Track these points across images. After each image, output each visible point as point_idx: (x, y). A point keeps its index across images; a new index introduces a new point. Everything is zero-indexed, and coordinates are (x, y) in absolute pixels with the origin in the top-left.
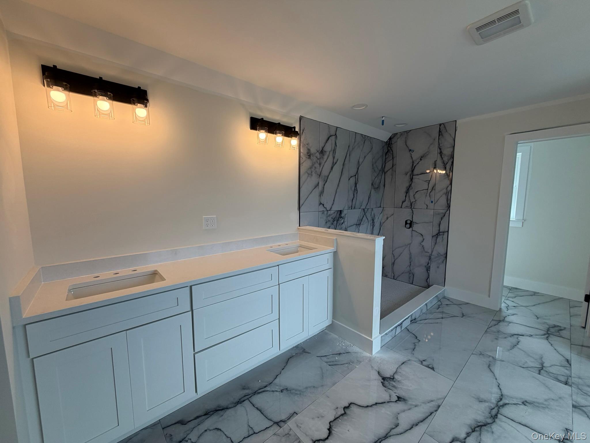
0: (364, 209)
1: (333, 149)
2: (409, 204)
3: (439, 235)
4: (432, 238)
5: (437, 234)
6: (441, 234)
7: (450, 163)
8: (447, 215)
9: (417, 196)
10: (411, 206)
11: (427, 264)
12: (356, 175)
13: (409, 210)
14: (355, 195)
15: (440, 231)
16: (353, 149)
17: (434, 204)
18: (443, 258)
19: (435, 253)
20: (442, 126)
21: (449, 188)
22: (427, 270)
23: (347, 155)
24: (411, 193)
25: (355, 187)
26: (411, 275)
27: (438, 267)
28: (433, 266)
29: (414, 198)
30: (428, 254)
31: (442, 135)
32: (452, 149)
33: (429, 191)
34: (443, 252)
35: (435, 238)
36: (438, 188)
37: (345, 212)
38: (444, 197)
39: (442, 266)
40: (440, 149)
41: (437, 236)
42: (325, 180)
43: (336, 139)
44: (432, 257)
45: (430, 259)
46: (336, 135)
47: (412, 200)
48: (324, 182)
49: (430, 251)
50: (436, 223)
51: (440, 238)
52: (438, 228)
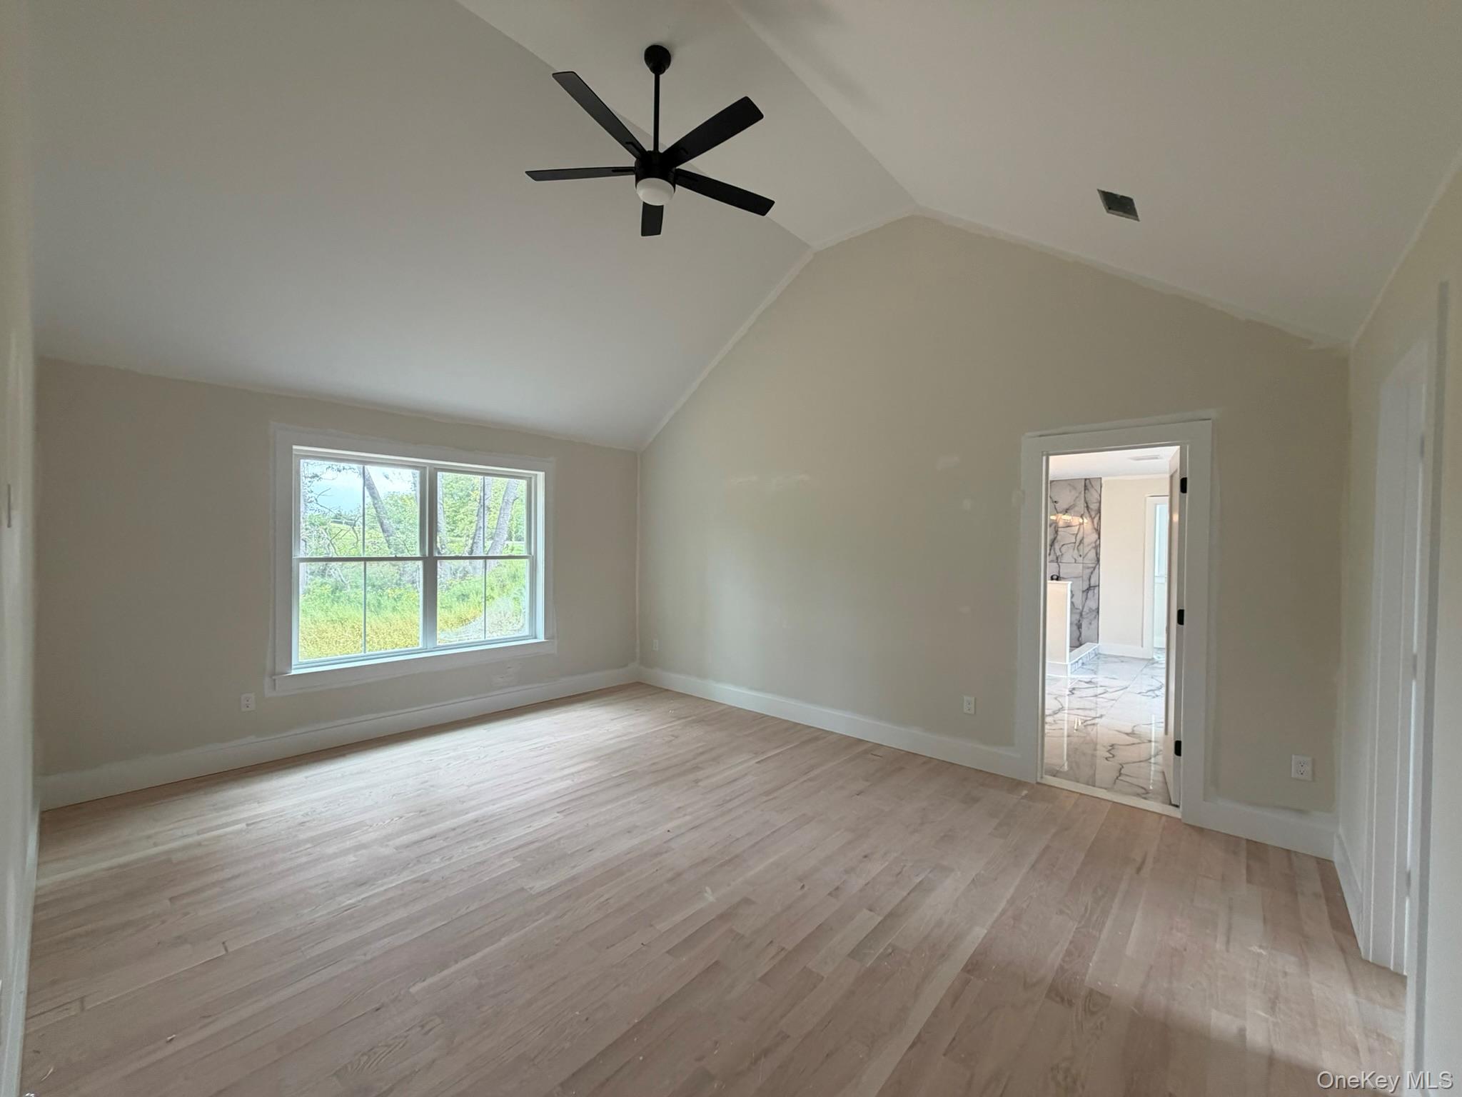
2: (1055, 558)
3: (1090, 590)
4: (1082, 593)
5: (1087, 589)
7: (1097, 518)
8: (1097, 569)
9: (1064, 549)
10: (1057, 560)
11: (1078, 622)
13: (1055, 564)
17: (1084, 558)
18: (1095, 613)
19: (1086, 609)
20: (1088, 481)
21: (1098, 542)
22: (1079, 628)
24: (1057, 546)
27: (1090, 624)
28: (1084, 624)
29: (1061, 552)
30: (1078, 611)
31: (1088, 490)
32: (1098, 504)
33: (1077, 544)
34: (1094, 607)
35: (1085, 594)
36: (1086, 541)
38: (1093, 552)
39: (1094, 622)
40: (1087, 503)
41: (1088, 591)
44: (1084, 613)
45: (1081, 615)
47: (1059, 553)
49: (1081, 608)
50: (1086, 577)
51: (1090, 593)
52: (1087, 583)
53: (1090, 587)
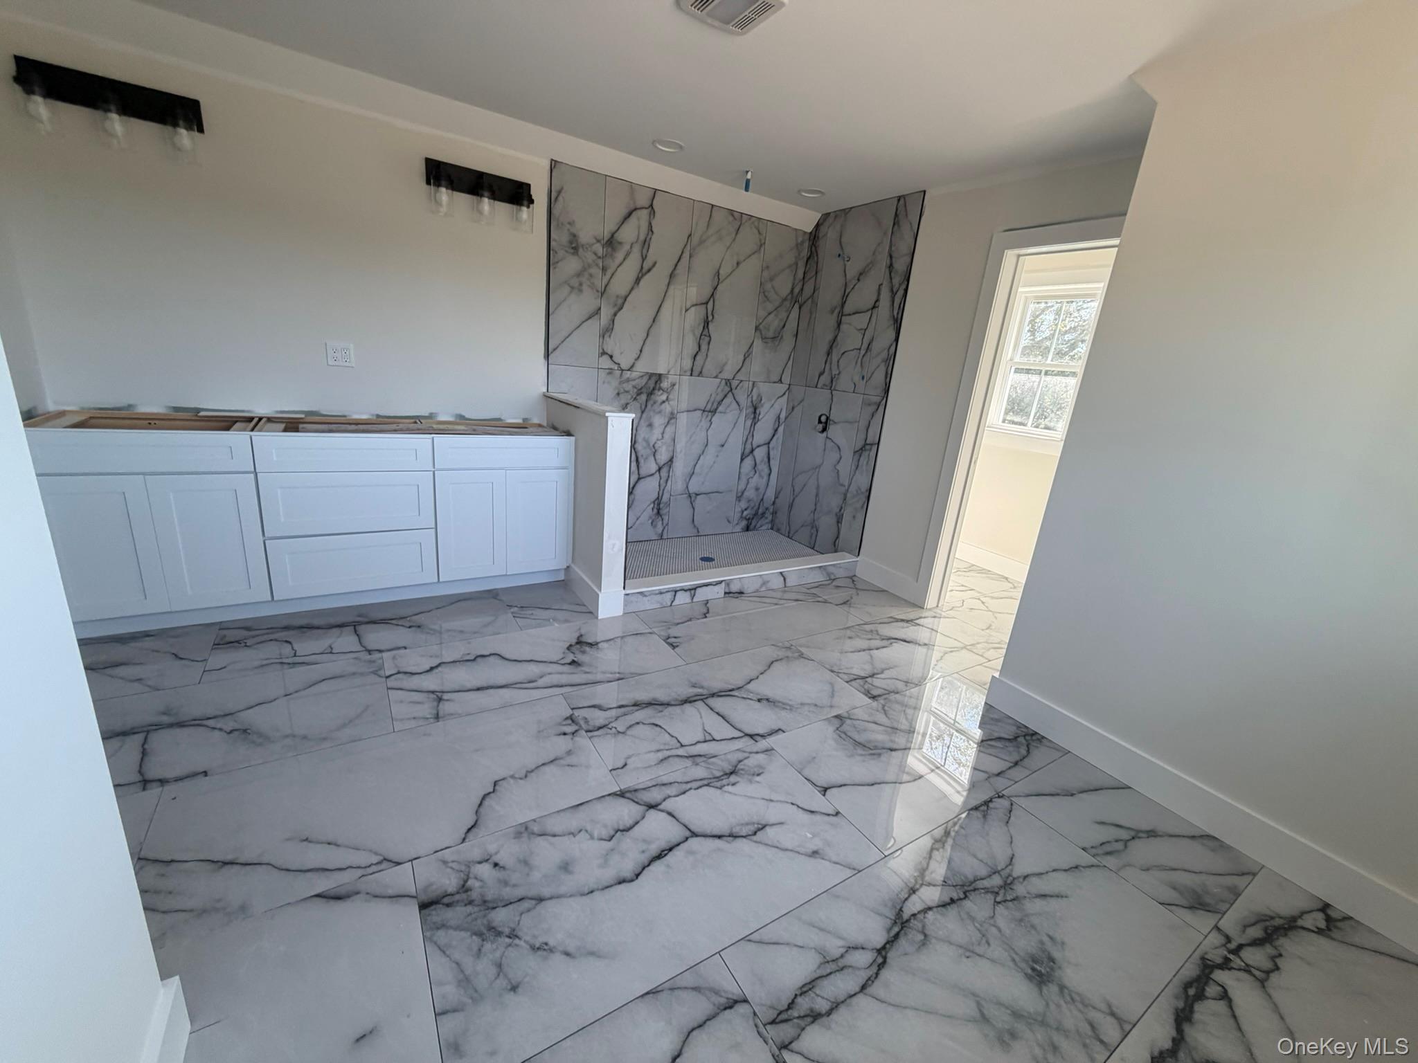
0: (728, 382)
1: (642, 238)
2: (829, 380)
3: (865, 450)
4: (854, 455)
5: (861, 449)
6: (868, 447)
7: (901, 292)
8: (882, 407)
9: (842, 362)
10: (831, 386)
11: (838, 510)
12: (707, 303)
13: (827, 394)
14: (704, 347)
15: (868, 442)
16: (701, 242)
17: (866, 382)
18: (863, 499)
19: (853, 489)
20: (903, 201)
21: (893, 349)
22: (838, 522)
23: (684, 255)
24: (834, 355)
25: (704, 327)
26: (814, 531)
27: (854, 517)
28: (847, 515)
29: (838, 367)
30: (843, 489)
31: (899, 226)
32: (909, 258)
33: (863, 352)
34: (865, 487)
35: (857, 456)
36: (877, 346)
37: (671, 379)
38: (882, 369)
39: (861, 516)
40: (891, 257)
41: (862, 453)
42: (616, 305)
43: (652, 217)
44: (849, 495)
45: (845, 499)
46: (652, 208)
47: (835, 371)
48: (616, 309)
49: (846, 484)
50: (863, 424)
51: (865, 454)
52: (863, 437)
53: (866, 444)
